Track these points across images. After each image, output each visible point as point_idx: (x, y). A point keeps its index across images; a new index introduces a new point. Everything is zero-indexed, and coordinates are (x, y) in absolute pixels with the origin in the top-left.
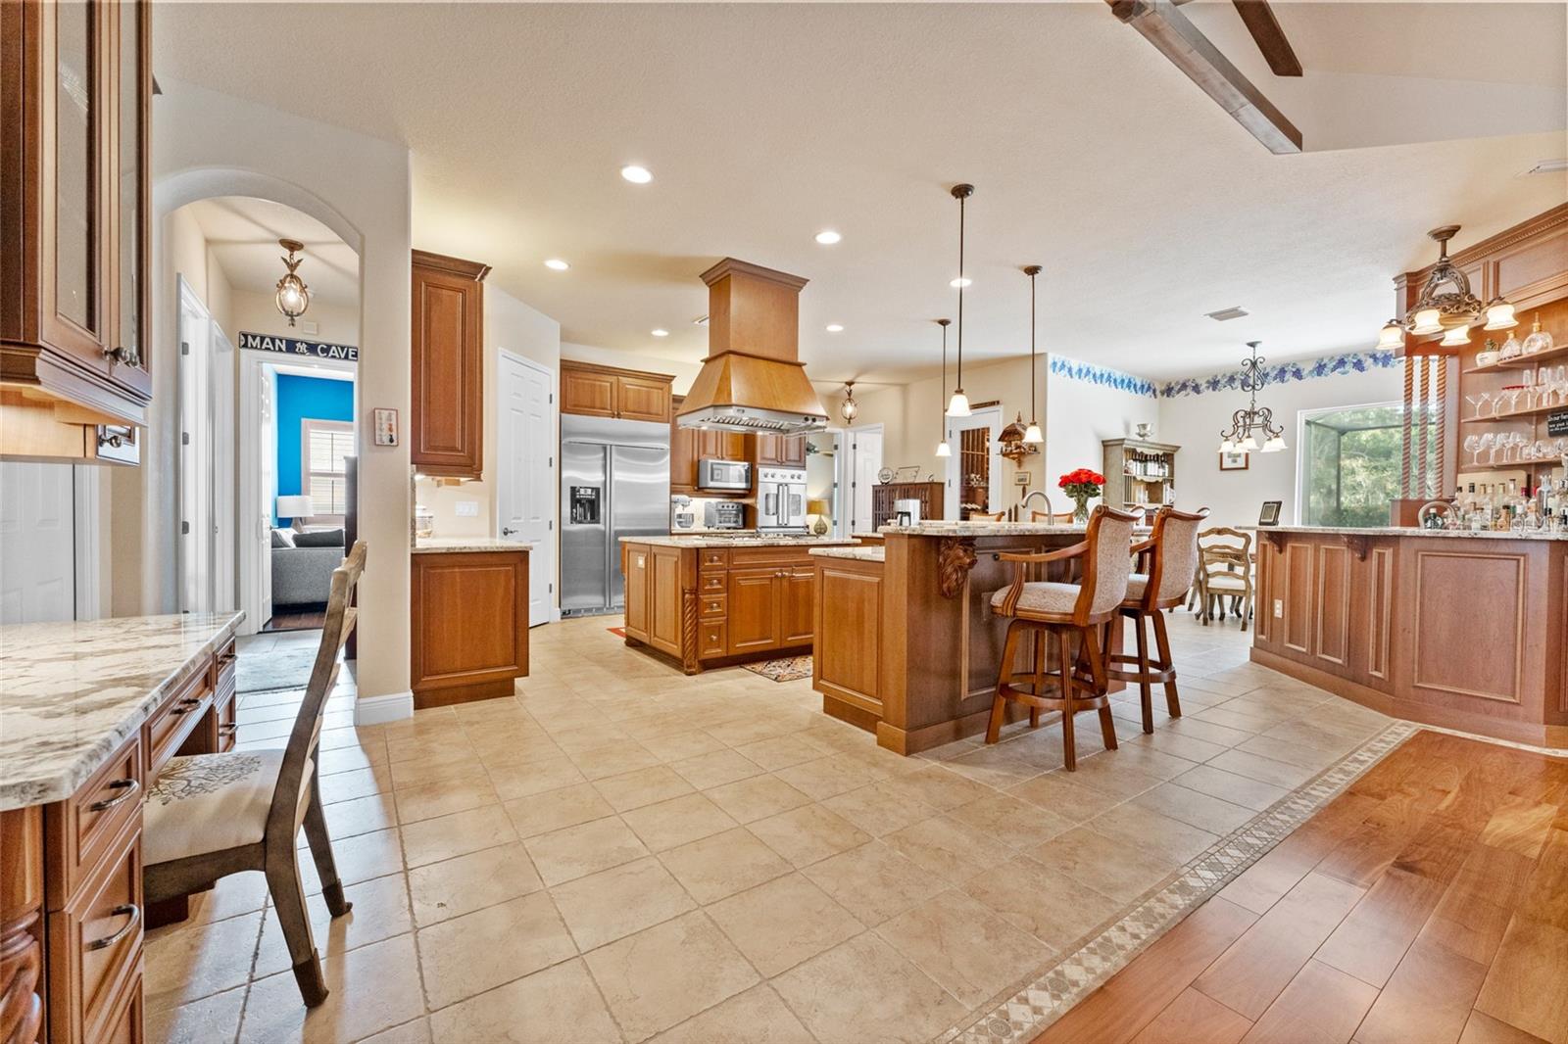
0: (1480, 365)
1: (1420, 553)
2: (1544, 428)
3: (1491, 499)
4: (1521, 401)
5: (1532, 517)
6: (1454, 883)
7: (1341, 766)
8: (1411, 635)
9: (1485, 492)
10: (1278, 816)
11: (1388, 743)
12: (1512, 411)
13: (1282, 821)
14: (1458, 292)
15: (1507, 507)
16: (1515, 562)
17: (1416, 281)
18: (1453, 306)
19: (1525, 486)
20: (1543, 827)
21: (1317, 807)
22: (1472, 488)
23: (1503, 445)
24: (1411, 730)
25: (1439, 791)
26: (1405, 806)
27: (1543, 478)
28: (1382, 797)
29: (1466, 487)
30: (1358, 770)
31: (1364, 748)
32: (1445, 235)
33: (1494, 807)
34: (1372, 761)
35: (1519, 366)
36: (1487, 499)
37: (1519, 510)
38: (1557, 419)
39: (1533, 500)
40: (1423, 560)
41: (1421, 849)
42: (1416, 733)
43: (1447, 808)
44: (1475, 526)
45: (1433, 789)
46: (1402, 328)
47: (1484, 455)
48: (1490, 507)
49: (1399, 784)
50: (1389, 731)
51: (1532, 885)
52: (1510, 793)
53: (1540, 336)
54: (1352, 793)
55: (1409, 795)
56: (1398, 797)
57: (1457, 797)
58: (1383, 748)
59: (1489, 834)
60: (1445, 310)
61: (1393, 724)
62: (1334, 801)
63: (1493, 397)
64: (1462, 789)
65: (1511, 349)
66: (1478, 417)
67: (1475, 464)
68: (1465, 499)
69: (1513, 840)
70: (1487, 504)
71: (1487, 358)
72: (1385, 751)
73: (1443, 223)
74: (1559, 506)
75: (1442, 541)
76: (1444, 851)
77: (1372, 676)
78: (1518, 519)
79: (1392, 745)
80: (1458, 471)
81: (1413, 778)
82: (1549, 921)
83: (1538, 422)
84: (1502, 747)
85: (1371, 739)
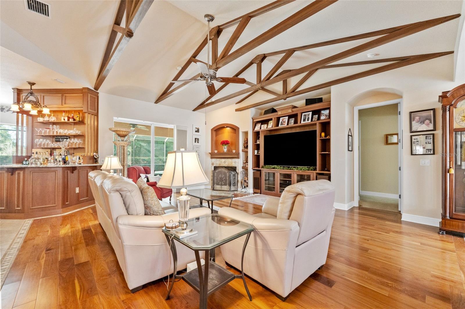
0: (39, 121)
1: (31, 172)
2: (54, 139)
3: (42, 156)
4: (49, 132)
5: (52, 161)
6: (60, 247)
7: (17, 237)
8: (29, 195)
9: (40, 154)
10: (7, 257)
11: (27, 226)
12: (47, 134)
13: (9, 258)
14: (35, 101)
15: (46, 158)
16: (55, 173)
17: (20, 92)
18: (34, 104)
19: (50, 153)
20: (69, 229)
21: (18, 249)
22: (37, 153)
23: (45, 142)
24: (31, 221)
25: (46, 231)
26: (41, 238)
27: (54, 152)
28: (34, 239)
29: (35, 153)
30: (23, 236)
31: (21, 230)
32: (32, 84)
33: (59, 230)
34: (25, 232)
35: (49, 123)
36: (41, 156)
37: (50, 159)
38: (57, 138)
39: (52, 157)
40: (32, 174)
41: (50, 245)
42: (33, 221)
43: (50, 234)
44: (38, 163)
45: (45, 232)
46: (19, 106)
47: (40, 145)
48: (42, 158)
49: (36, 234)
50: (25, 223)
51: (73, 240)
52: (60, 225)
53: (53, 117)
54: (25, 242)
55: (39, 236)
56: (37, 237)
57: (51, 231)
58: (26, 228)
59: (61, 235)
60: (32, 105)
61: (25, 221)
62: (22, 246)
63: (43, 130)
64: (51, 229)
65: (46, 119)
66: (38, 134)
67: (38, 147)
68: (35, 156)
69: (66, 234)
70: (41, 157)
71: (40, 119)
72: (27, 228)
73: (32, 81)
74: (58, 158)
75: (38, 168)
76: (54, 243)
77: (16, 209)
78: (49, 161)
79: (28, 226)
80: (32, 148)
81: (38, 231)
82: (78, 244)
83: (53, 138)
84: (53, 217)
85: (22, 227)
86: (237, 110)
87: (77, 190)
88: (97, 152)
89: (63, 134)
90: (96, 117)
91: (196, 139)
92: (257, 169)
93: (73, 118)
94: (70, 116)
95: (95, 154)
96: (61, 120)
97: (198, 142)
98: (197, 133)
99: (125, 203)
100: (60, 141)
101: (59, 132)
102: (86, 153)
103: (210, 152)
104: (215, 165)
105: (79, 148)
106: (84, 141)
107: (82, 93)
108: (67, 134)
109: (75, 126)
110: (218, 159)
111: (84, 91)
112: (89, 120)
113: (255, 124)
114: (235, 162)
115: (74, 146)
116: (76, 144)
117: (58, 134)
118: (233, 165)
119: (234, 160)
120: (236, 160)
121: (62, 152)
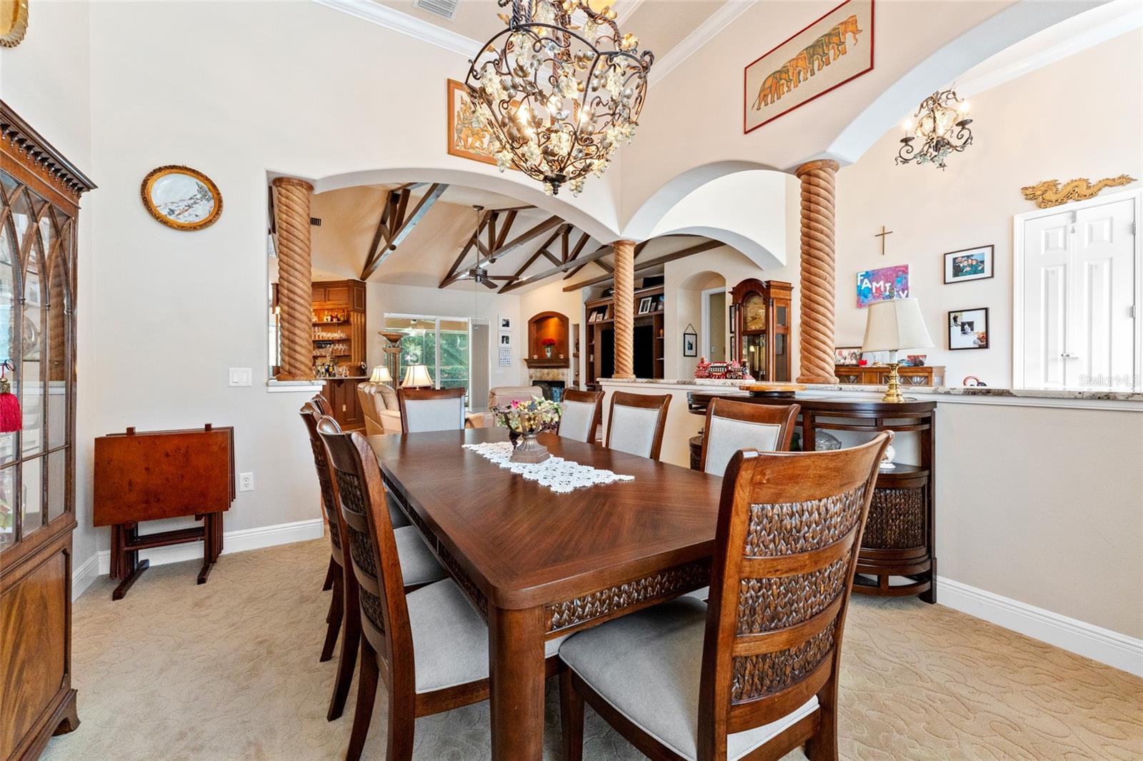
2: (316, 345)
27: (317, 361)
38: (319, 343)
74: (321, 370)
83: (315, 343)
86: (565, 290)
87: (344, 408)
88: (365, 361)
89: (326, 339)
90: (363, 315)
91: (503, 337)
92: (591, 384)
93: (337, 317)
94: (333, 315)
95: (362, 363)
96: (323, 320)
97: (507, 343)
98: (505, 328)
99: (384, 402)
100: (323, 348)
101: (321, 336)
102: (352, 363)
103: (527, 358)
104: (534, 379)
105: (344, 356)
106: (350, 346)
107: (347, 286)
108: (331, 338)
109: (339, 327)
110: (539, 370)
111: (350, 285)
112: (355, 318)
113: (589, 313)
114: (563, 374)
115: (338, 354)
116: (340, 350)
117: (321, 339)
118: (561, 378)
119: (561, 370)
120: (565, 370)
121: (328, 361)
